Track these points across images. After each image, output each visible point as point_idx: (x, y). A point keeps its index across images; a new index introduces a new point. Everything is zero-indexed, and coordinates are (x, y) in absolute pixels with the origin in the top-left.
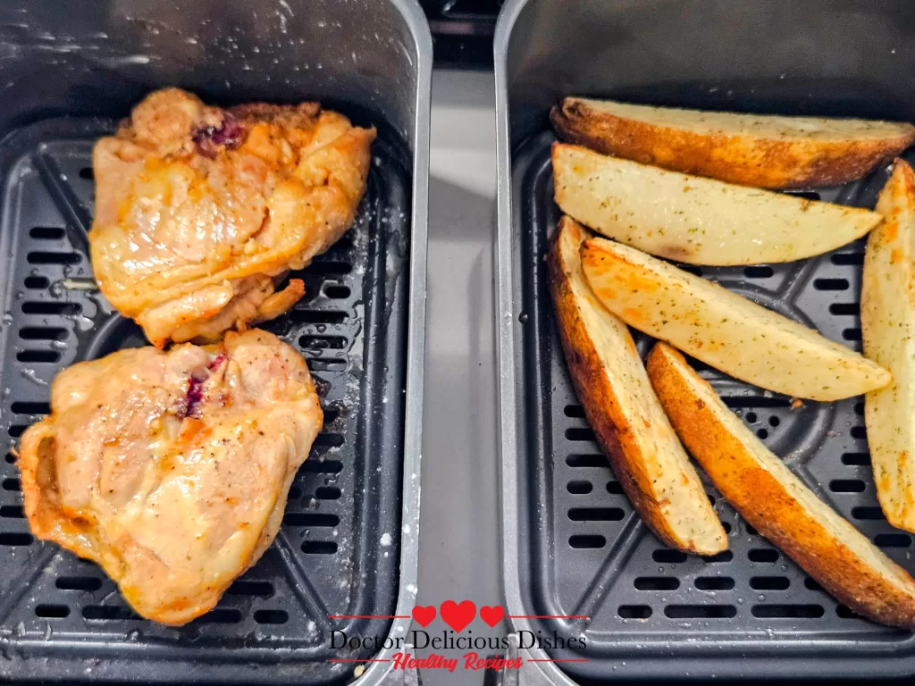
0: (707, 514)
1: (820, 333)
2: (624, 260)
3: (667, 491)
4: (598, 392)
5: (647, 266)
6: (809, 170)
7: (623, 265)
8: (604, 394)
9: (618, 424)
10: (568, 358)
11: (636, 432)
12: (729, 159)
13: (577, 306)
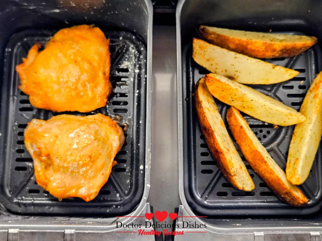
0: (248, 178)
1: (284, 103)
2: (219, 81)
3: (236, 172)
4: (212, 140)
5: (227, 83)
6: (280, 52)
7: (219, 83)
8: (214, 141)
9: (219, 151)
10: (202, 129)
11: (225, 153)
12: (253, 49)
13: (204, 112)
